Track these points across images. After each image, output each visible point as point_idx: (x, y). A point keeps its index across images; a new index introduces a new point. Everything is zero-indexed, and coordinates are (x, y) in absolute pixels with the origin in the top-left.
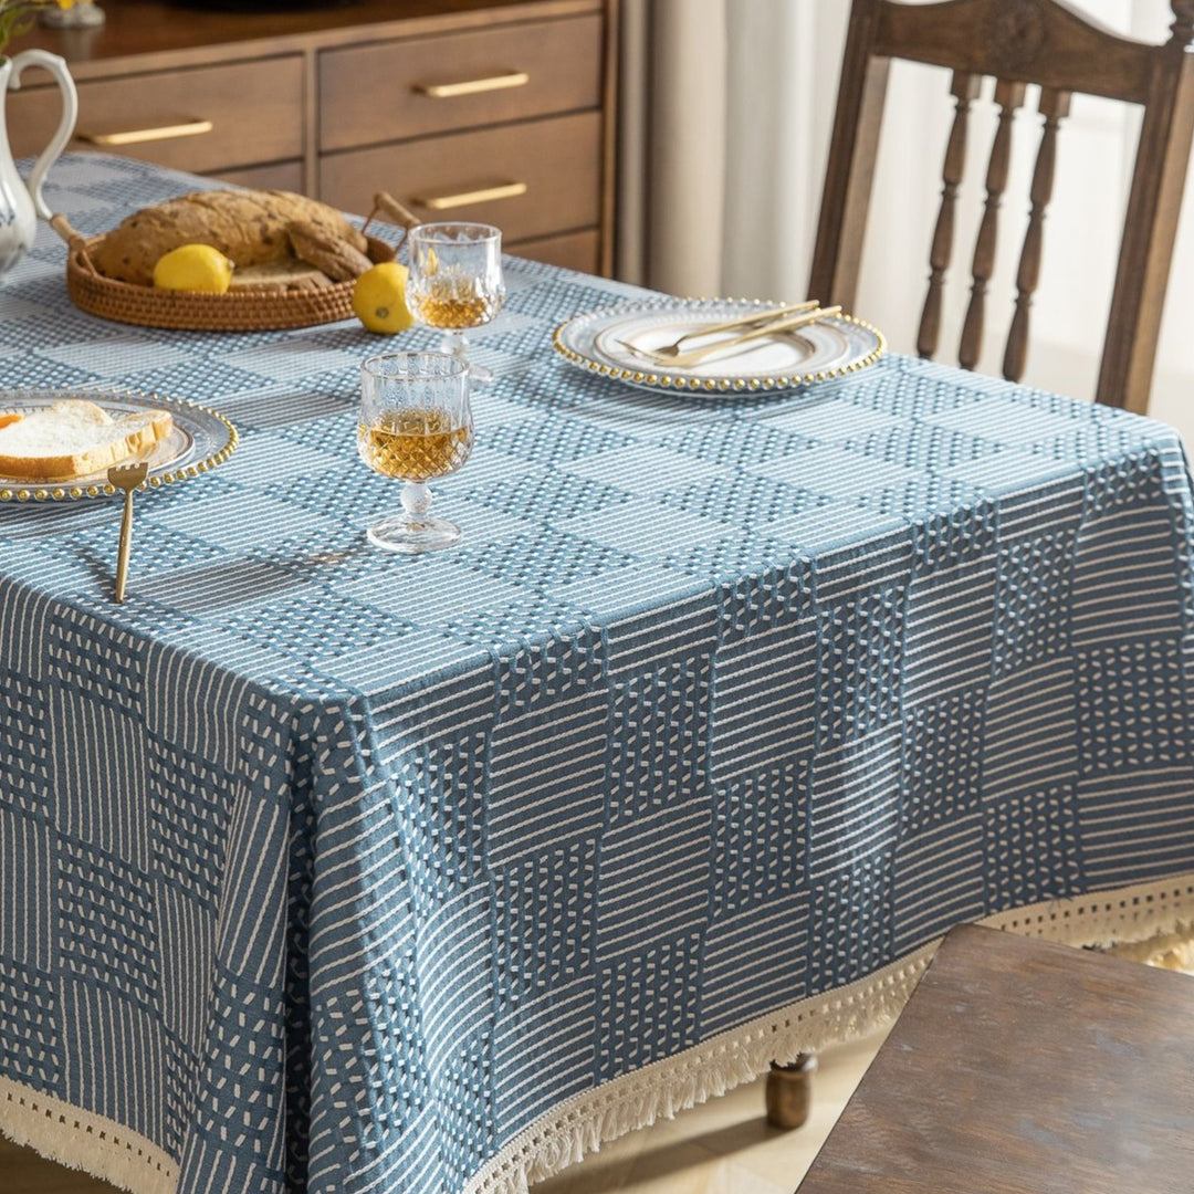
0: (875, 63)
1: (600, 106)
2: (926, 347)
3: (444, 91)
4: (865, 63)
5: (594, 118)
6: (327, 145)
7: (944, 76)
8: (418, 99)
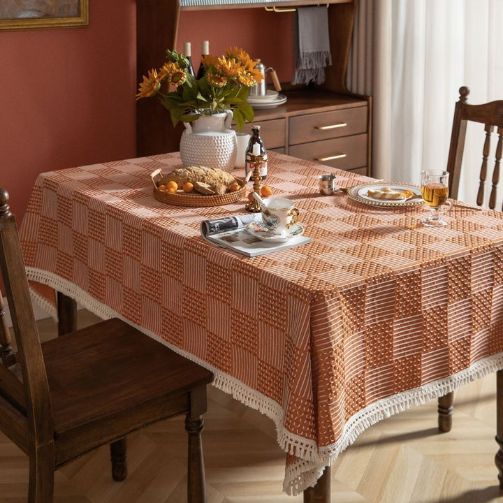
0: (463, 121)
1: (367, 132)
2: (480, 202)
3: (324, 128)
4: (460, 121)
5: (366, 135)
6: (291, 143)
7: (483, 125)
8: (317, 130)
